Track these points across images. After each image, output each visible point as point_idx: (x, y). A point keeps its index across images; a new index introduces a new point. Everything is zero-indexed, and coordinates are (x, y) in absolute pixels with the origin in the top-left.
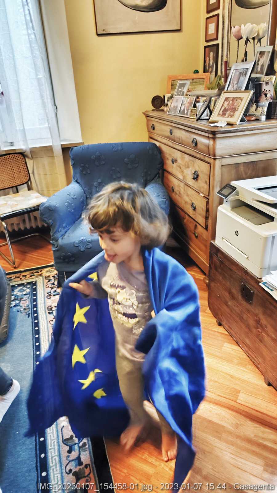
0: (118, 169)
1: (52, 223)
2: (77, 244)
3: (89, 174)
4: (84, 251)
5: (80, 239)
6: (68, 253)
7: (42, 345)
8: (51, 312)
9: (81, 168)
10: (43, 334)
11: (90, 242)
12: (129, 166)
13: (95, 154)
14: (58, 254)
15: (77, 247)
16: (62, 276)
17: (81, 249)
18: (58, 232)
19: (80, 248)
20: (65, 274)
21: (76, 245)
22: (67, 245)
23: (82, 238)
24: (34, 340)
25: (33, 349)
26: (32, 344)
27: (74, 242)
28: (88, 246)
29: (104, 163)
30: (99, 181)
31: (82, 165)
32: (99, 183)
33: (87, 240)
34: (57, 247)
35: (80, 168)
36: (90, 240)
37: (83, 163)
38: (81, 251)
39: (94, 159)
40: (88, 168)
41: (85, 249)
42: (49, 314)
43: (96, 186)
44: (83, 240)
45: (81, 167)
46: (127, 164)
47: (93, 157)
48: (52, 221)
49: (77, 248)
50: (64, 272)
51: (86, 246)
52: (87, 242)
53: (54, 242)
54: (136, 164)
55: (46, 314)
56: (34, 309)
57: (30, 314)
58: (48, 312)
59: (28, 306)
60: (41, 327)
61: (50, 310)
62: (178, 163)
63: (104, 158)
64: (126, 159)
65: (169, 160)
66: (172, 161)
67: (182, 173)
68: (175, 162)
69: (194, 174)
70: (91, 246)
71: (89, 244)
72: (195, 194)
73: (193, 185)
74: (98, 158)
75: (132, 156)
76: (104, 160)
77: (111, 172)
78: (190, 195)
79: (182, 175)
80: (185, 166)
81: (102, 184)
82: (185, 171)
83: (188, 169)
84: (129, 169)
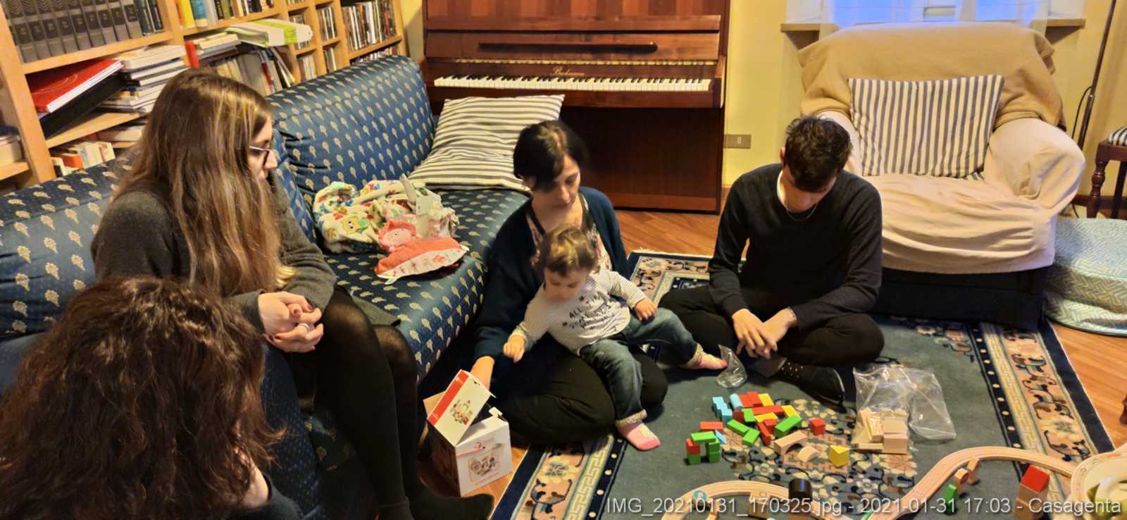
7: (1018, 418)
8: (1023, 366)
10: (1014, 399)
24: (996, 405)
25: (998, 418)
26: (993, 408)
42: (1018, 368)
55: (1011, 366)
56: (980, 350)
57: (975, 358)
58: (1014, 364)
59: (966, 342)
60: (1005, 386)
61: (1020, 363)
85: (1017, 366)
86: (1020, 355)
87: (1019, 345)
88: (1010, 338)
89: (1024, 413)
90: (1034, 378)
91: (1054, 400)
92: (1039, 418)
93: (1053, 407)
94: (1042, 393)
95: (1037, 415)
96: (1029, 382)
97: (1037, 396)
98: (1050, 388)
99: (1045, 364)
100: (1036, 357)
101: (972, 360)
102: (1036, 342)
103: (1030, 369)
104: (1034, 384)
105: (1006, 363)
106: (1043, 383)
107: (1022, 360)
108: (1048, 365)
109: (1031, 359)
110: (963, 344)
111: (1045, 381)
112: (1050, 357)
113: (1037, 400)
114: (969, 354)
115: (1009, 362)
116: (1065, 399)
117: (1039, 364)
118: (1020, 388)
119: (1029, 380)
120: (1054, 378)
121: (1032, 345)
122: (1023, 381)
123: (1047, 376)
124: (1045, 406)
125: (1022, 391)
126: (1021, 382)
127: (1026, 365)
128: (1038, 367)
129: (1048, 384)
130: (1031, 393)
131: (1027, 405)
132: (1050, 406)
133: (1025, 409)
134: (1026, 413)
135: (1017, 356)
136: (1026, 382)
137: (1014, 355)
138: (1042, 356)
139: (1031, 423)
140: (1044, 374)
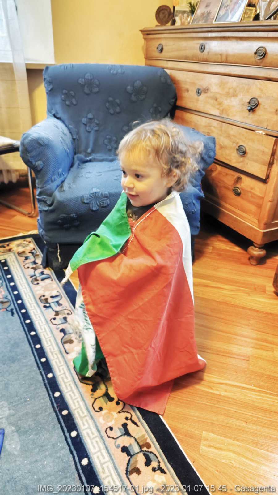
0: (118, 101)
1: (41, 167)
2: (87, 199)
3: (75, 105)
4: (97, 210)
5: (92, 192)
6: (72, 213)
7: (53, 360)
8: (48, 305)
9: (63, 96)
10: (47, 341)
11: (107, 197)
12: (134, 98)
13: (85, 77)
14: (52, 217)
15: (88, 203)
16: (53, 250)
17: (92, 207)
18: (50, 182)
19: (91, 206)
20: (58, 248)
21: (85, 201)
22: (69, 200)
23: (95, 190)
24: (36, 354)
25: (39, 369)
26: (34, 360)
27: (82, 198)
28: (103, 203)
29: (96, 90)
30: (90, 116)
31: (64, 91)
32: (90, 119)
33: (102, 194)
34: (50, 205)
35: (61, 96)
36: (107, 193)
37: (66, 89)
38: (92, 211)
39: (83, 83)
40: (73, 97)
41: (98, 207)
42: (45, 309)
43: (85, 123)
44: (95, 193)
45: (63, 94)
46: (131, 94)
47: (81, 81)
48: (42, 163)
49: (88, 205)
50: (58, 245)
51: (100, 203)
52: (103, 196)
53: (45, 197)
54: (143, 94)
55: (40, 309)
56: (17, 301)
57: (15, 311)
58: (42, 305)
59: (7, 297)
60: (39, 331)
61: (45, 302)
62: (211, 92)
63: (98, 83)
64: (129, 87)
65: (190, 92)
66: (196, 92)
67: (217, 107)
68: (202, 93)
69: (249, 103)
70: (109, 202)
71: (105, 200)
72: (247, 132)
73: (244, 120)
74: (89, 83)
75: (138, 84)
76: (98, 86)
77: (107, 105)
78: (234, 136)
79: (218, 109)
80: (228, 95)
81: (94, 120)
82: (226, 102)
83: (233, 99)
84: (133, 102)
85: (45, 307)
86: (44, 296)
87: (42, 287)
88: (36, 282)
89: (56, 354)
90: (57, 313)
92: (67, 353)
94: (65, 326)
95: (65, 351)
96: (54, 319)
97: (61, 330)
99: (61, 299)
100: (54, 293)
101: (13, 314)
102: (52, 280)
103: (52, 305)
104: (58, 320)
105: (36, 307)
106: (64, 316)
107: (46, 299)
108: (63, 299)
109: (52, 297)
110: (6, 300)
111: (64, 314)
113: (62, 335)
114: (10, 308)
117: (58, 299)
118: (49, 327)
119: (54, 317)
120: (70, 309)
121: (50, 284)
122: (51, 320)
123: (65, 308)
124: (68, 339)
125: (51, 331)
126: (49, 322)
127: (50, 304)
128: (57, 302)
129: (67, 316)
130: (57, 329)
131: (57, 344)
132: (71, 337)
133: (56, 349)
134: (58, 353)
135: (43, 298)
136: (52, 320)
137: (41, 297)
138: (58, 291)
139: (63, 363)
140: (63, 307)
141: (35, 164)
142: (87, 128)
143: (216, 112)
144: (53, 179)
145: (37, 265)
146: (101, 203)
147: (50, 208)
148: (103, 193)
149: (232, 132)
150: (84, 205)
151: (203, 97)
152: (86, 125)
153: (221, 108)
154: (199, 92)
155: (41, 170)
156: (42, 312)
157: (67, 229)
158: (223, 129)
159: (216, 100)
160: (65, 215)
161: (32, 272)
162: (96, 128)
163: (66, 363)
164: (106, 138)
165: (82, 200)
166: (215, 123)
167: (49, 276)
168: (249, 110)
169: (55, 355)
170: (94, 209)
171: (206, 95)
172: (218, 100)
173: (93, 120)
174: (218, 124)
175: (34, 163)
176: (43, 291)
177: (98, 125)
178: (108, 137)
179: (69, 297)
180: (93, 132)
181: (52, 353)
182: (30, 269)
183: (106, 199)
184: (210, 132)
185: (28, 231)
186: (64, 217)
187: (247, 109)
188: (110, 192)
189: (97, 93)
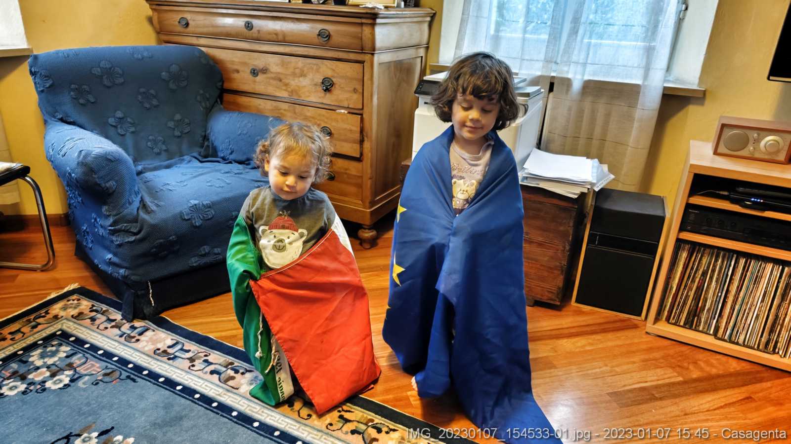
0: (152, 92)
1: (114, 187)
2: (188, 214)
3: (93, 103)
4: (201, 225)
5: (191, 205)
6: (171, 236)
8: (172, 356)
9: (72, 93)
10: (203, 388)
11: (210, 207)
12: (172, 86)
13: (99, 65)
14: (142, 248)
15: (189, 220)
16: (143, 292)
17: (195, 223)
18: (127, 205)
19: (193, 222)
20: (150, 287)
21: (186, 218)
22: (165, 221)
23: (193, 202)
24: (200, 403)
25: (217, 413)
27: (181, 213)
28: (206, 214)
29: (121, 80)
30: (119, 114)
31: (73, 86)
32: (121, 118)
33: (203, 205)
35: (69, 93)
36: (208, 202)
37: (74, 84)
38: (196, 227)
39: (100, 74)
40: (89, 93)
41: (202, 222)
42: (171, 361)
43: (114, 124)
44: (195, 205)
45: (73, 90)
46: (168, 82)
47: (97, 71)
48: (114, 183)
49: (189, 221)
50: (150, 283)
51: (203, 216)
52: (205, 207)
53: (125, 225)
54: (183, 81)
55: (166, 363)
56: (127, 367)
57: (132, 376)
58: (165, 359)
59: (106, 368)
60: (186, 383)
61: (166, 355)
62: (271, 72)
63: (120, 72)
64: (164, 73)
65: (241, 73)
66: (251, 72)
67: (284, 88)
68: (259, 74)
69: (323, 83)
70: (213, 213)
71: (208, 211)
72: (328, 112)
73: (320, 101)
74: (109, 72)
75: (174, 68)
76: (122, 75)
77: (140, 97)
78: (313, 118)
79: (286, 90)
80: (294, 74)
81: (127, 119)
82: (294, 83)
83: (301, 79)
84: (173, 91)
85: (169, 359)
86: (159, 349)
87: (147, 342)
88: (134, 340)
89: (224, 394)
91: (226, 367)
92: (237, 389)
93: (231, 373)
94: (212, 367)
95: (233, 388)
96: (193, 366)
97: (212, 372)
98: (210, 359)
99: (183, 345)
100: (170, 342)
101: (134, 381)
102: (154, 331)
103: (177, 354)
104: (199, 364)
105: (159, 363)
106: (203, 359)
107: (165, 352)
108: (186, 344)
109: (169, 347)
110: (108, 371)
111: (202, 357)
112: (178, 336)
113: (216, 376)
114: (123, 376)
115: (161, 361)
116: (230, 361)
117: (179, 347)
118: (195, 375)
119: (191, 364)
120: (203, 351)
121: (154, 335)
122: (189, 368)
123: (196, 352)
124: (227, 377)
125: (199, 377)
126: (189, 370)
127: (173, 354)
128: (182, 349)
129: (206, 358)
130: (206, 373)
131: (218, 386)
132: (229, 374)
133: (221, 390)
134: (225, 392)
135: (158, 352)
136: (191, 368)
137: (155, 351)
138: (172, 339)
139: (239, 398)
140: (193, 352)
141: (106, 186)
142: (119, 131)
143: (284, 94)
144: (130, 201)
145: (117, 321)
146: (205, 216)
147: (138, 237)
148: (205, 203)
149: (309, 114)
150: (185, 222)
151: (260, 77)
152: (115, 127)
153: (289, 90)
154: (255, 73)
155: (114, 191)
156: (169, 365)
157: (163, 258)
158: (297, 111)
159: (281, 80)
160: (162, 241)
161: (116, 331)
162: (133, 129)
163: (243, 397)
164: (149, 140)
165: (181, 217)
166: (285, 106)
167: (146, 328)
168: (325, 91)
169: (225, 396)
170: (197, 224)
171: (265, 76)
172: (283, 81)
173: (125, 119)
174: (289, 107)
175: (103, 185)
176: (153, 344)
177: (133, 124)
178: (151, 138)
179: (191, 340)
180: (128, 134)
181: (219, 395)
182: (109, 329)
183: (209, 209)
184: (280, 115)
185: (63, 288)
186: (161, 243)
187: (323, 89)
188: (212, 200)
189: (122, 84)
